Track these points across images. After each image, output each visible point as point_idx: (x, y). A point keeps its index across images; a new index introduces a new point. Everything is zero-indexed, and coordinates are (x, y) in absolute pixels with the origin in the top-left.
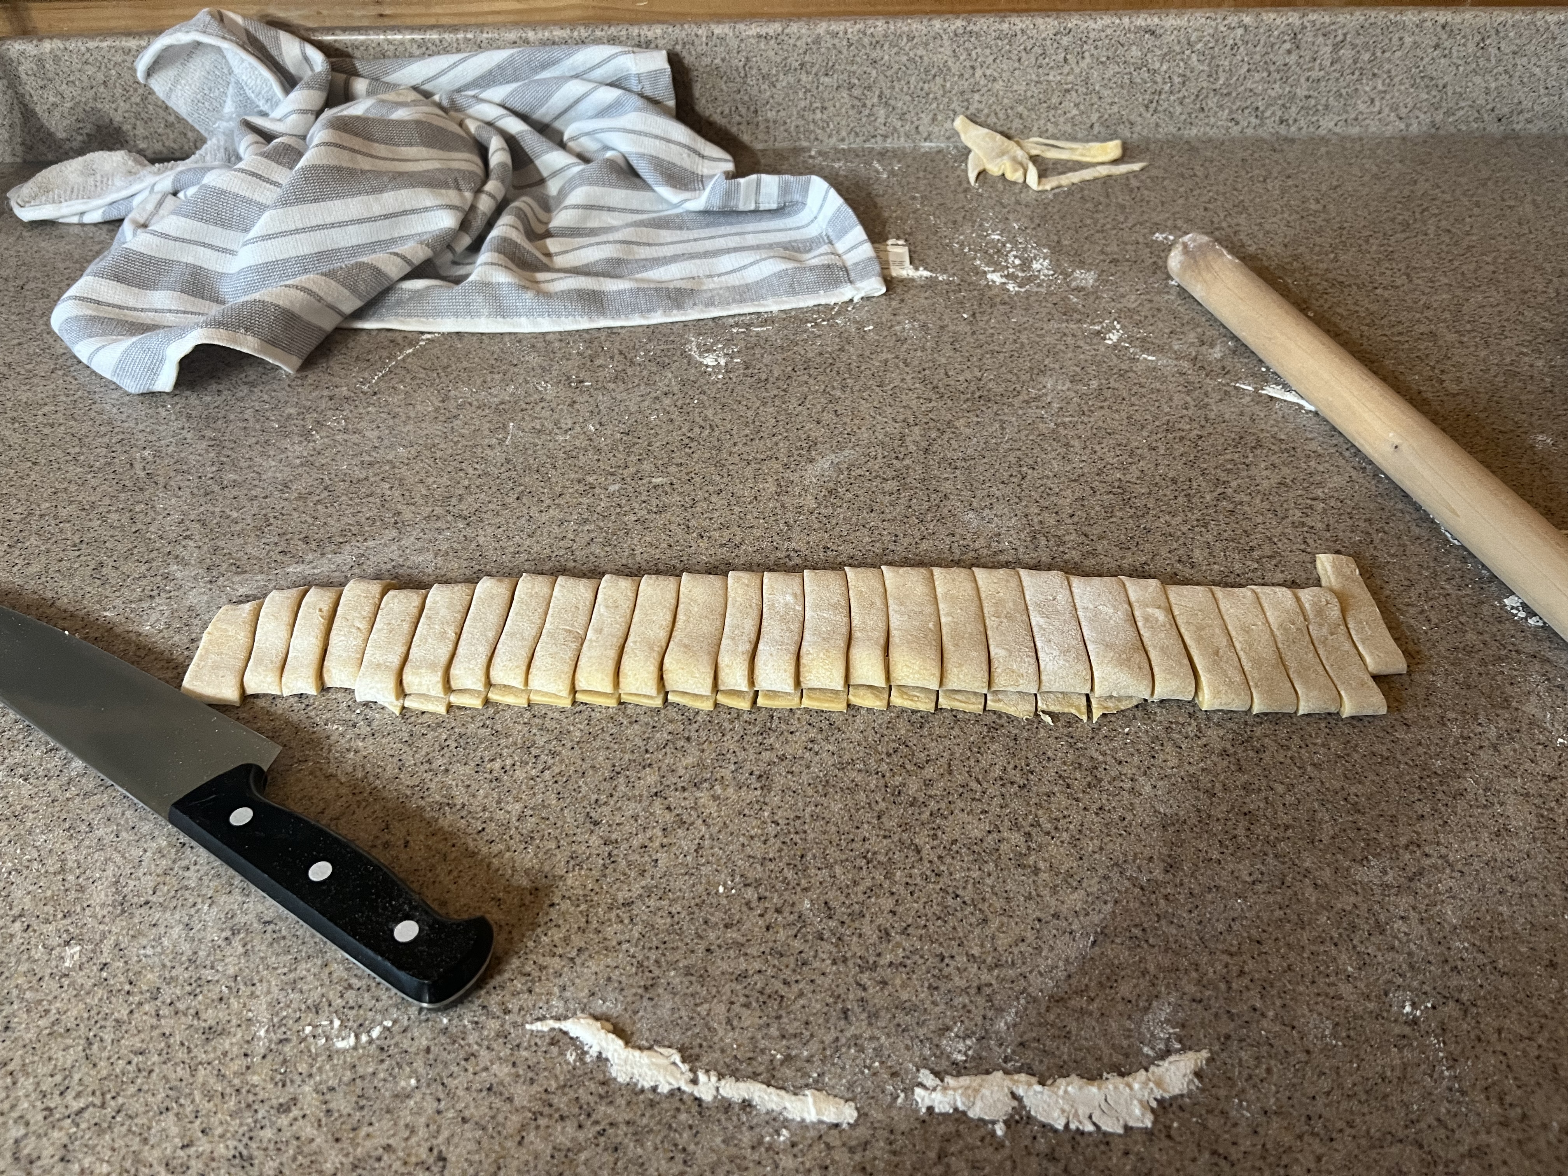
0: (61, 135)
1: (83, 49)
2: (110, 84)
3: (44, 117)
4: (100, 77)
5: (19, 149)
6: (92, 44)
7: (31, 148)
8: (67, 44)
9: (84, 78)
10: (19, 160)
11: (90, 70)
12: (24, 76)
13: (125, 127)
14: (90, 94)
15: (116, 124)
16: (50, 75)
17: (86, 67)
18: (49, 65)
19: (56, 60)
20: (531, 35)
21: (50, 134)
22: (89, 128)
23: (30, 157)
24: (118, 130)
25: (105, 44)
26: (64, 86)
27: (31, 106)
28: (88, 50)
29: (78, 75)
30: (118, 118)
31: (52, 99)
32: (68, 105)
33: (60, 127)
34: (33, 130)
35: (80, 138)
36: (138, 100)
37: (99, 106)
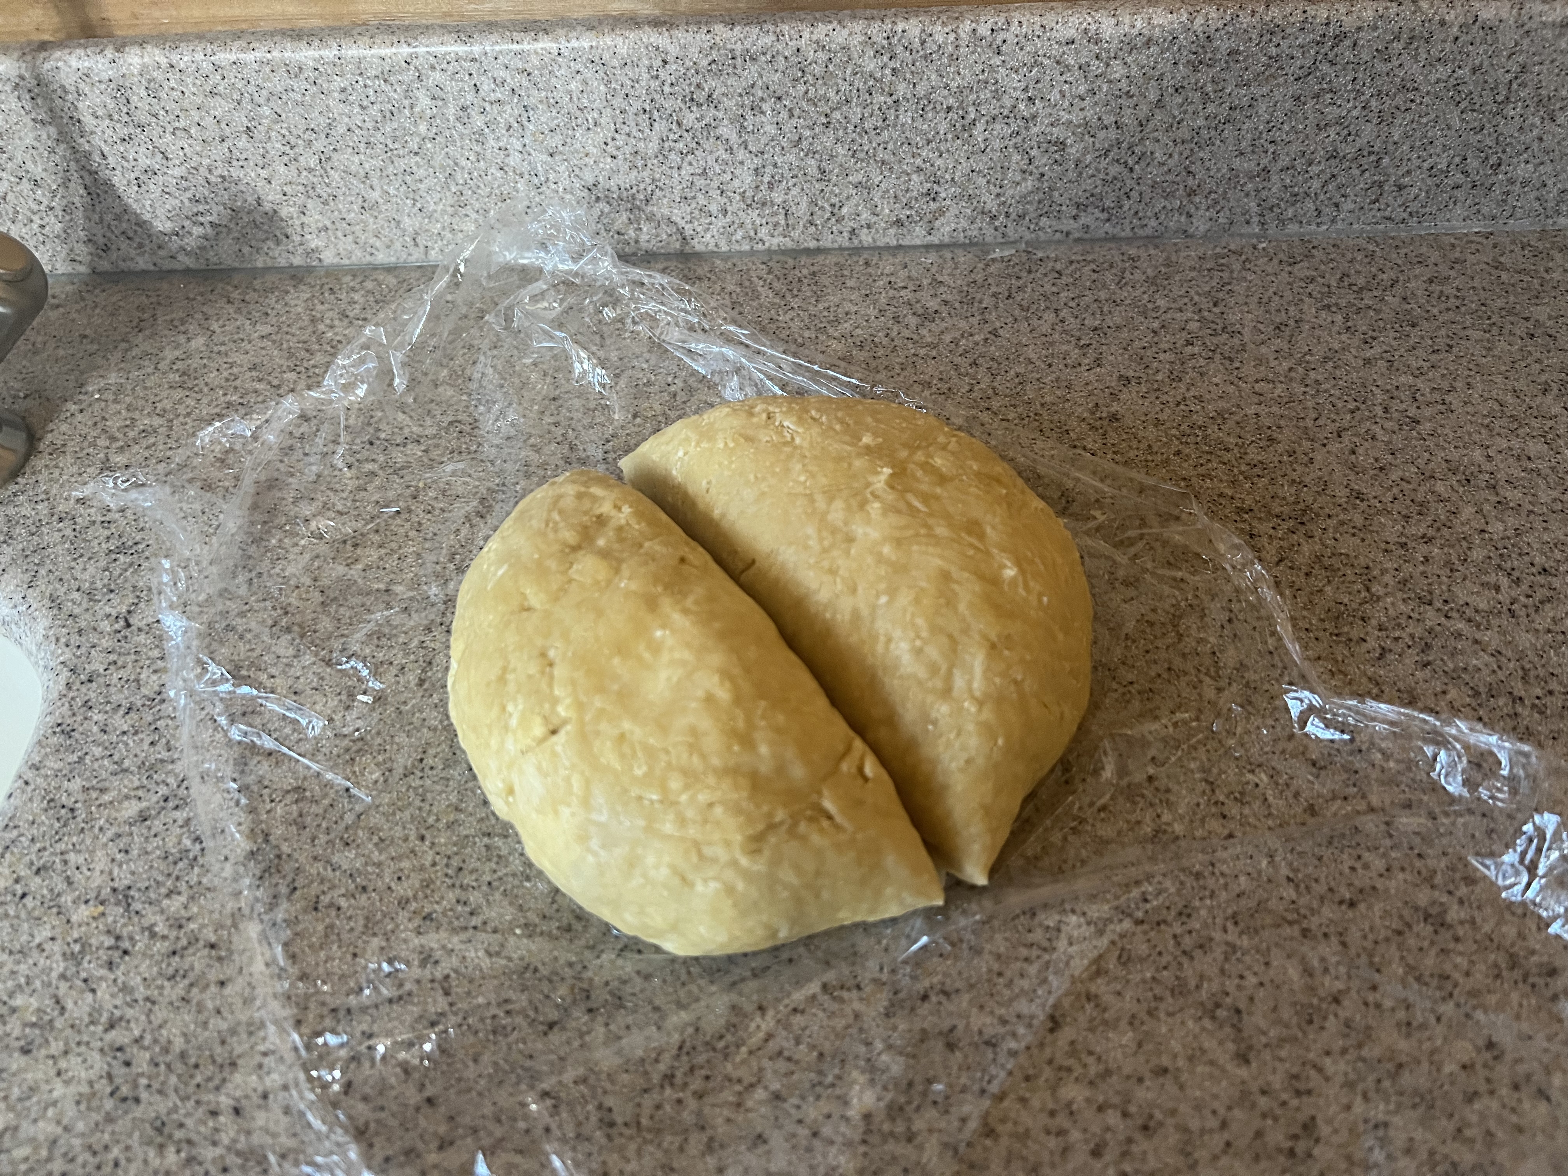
0: (162, 225)
1: (207, 67)
2: (259, 134)
3: (131, 196)
4: (241, 120)
5: (82, 251)
6: (224, 57)
7: (106, 249)
8: (174, 58)
9: (208, 121)
10: (82, 269)
11: (220, 106)
12: (88, 120)
13: (284, 212)
14: (219, 152)
15: (267, 206)
16: (142, 117)
17: (212, 102)
18: (139, 96)
19: (153, 89)
20: (1107, 27)
21: (141, 224)
22: (216, 213)
23: (105, 265)
24: (273, 216)
25: (250, 57)
26: (169, 137)
27: (105, 174)
28: (217, 68)
29: (195, 115)
30: (271, 196)
31: (144, 162)
32: (178, 172)
33: (160, 212)
34: (109, 217)
35: (197, 231)
36: (313, 162)
37: (235, 173)
